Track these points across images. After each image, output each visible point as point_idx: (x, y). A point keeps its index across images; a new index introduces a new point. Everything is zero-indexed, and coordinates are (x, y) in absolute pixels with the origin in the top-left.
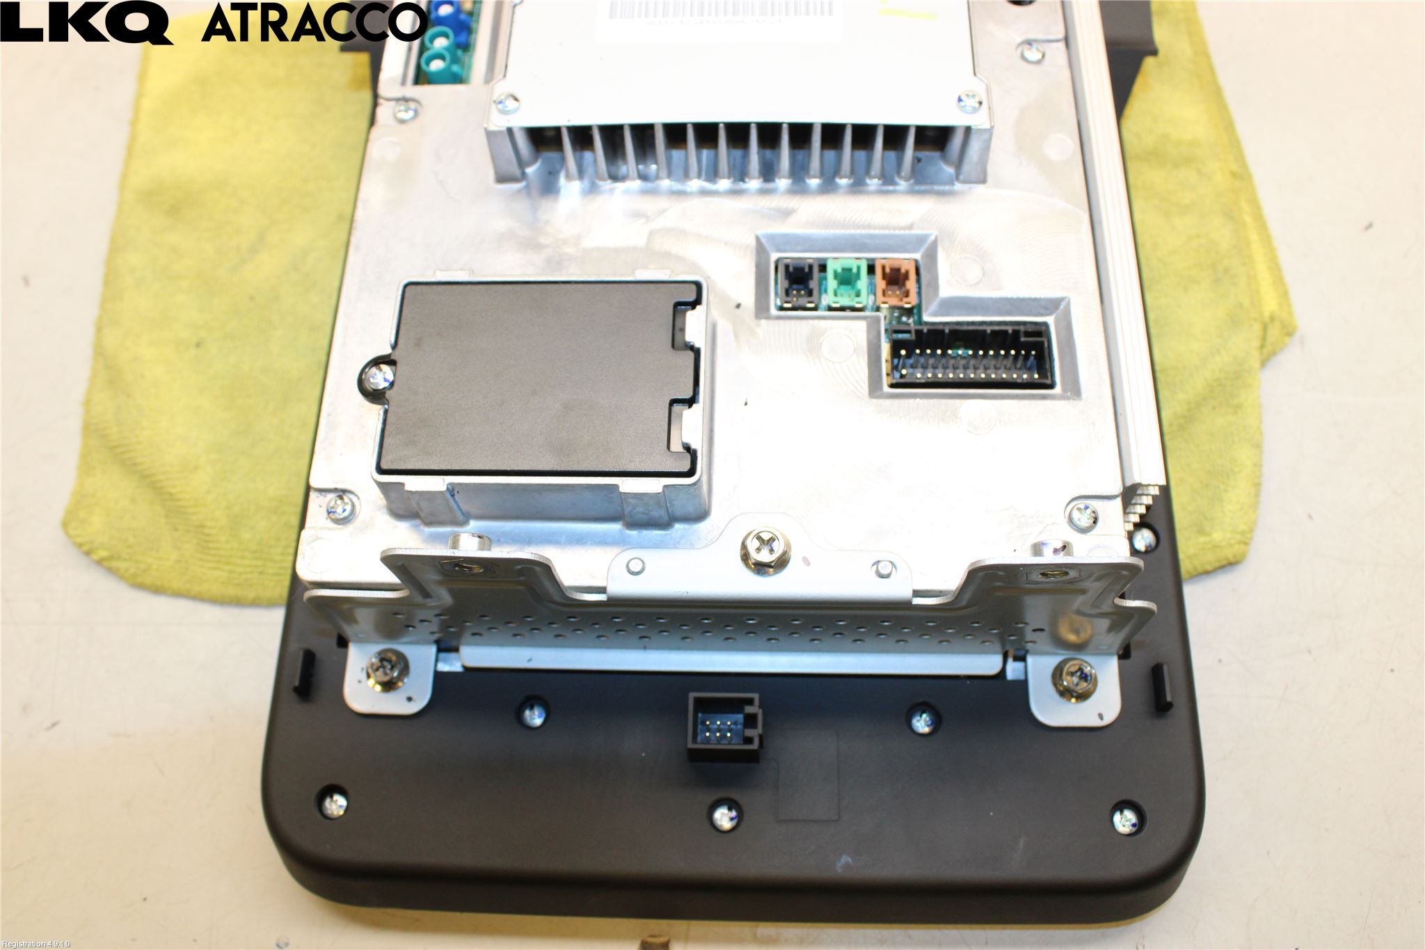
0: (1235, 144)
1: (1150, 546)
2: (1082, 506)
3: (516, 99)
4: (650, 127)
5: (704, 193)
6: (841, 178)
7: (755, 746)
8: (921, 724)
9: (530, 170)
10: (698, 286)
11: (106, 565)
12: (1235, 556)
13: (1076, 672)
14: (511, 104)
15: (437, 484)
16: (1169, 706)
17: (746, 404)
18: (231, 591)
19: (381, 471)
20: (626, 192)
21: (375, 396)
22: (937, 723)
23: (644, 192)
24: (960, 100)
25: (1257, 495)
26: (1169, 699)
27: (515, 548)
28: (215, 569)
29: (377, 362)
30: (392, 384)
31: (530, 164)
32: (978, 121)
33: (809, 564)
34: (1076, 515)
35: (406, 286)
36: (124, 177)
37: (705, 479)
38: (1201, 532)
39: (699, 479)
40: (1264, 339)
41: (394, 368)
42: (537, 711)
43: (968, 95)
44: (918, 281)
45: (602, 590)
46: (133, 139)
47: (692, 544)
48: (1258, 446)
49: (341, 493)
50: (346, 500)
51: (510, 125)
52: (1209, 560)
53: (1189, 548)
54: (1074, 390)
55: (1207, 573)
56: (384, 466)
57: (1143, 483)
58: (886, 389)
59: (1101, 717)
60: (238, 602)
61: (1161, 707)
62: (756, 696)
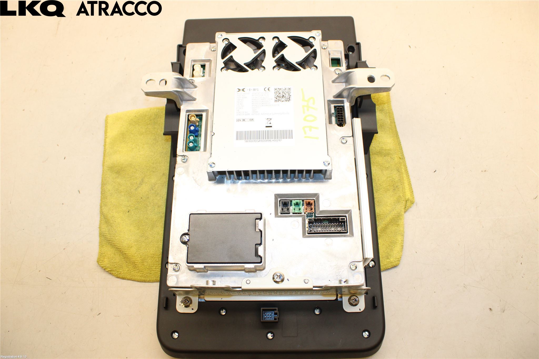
0: (401, 149)
1: (373, 266)
2: (353, 264)
3: (214, 164)
4: (248, 171)
5: (261, 183)
6: (295, 179)
7: (277, 320)
8: (317, 312)
9: (217, 177)
10: (261, 214)
11: (110, 272)
12: (396, 264)
13: (354, 299)
14: (213, 165)
15: (202, 266)
16: (376, 307)
17: (273, 240)
18: (143, 279)
19: (188, 263)
20: (242, 183)
21: (185, 243)
22: (321, 312)
23: (246, 183)
24: (324, 162)
25: (402, 248)
26: (376, 305)
27: (219, 278)
28: (138, 273)
29: (185, 234)
30: (189, 240)
31: (217, 176)
32: (328, 168)
33: (289, 281)
34: (352, 266)
35: (190, 214)
36: (104, 162)
37: (264, 265)
38: (388, 258)
39: (263, 264)
40: (406, 205)
41: (189, 236)
42: (224, 311)
43: (326, 162)
44: (315, 205)
45: (241, 288)
46: (105, 151)
47: (261, 276)
48: (403, 235)
49: (176, 264)
50: (178, 266)
51: (213, 171)
52: (390, 266)
53: (383, 263)
54: (352, 234)
55: (389, 269)
56: (189, 262)
57: (368, 258)
58: (307, 234)
59: (360, 310)
60: (145, 281)
61: (375, 307)
62: (277, 308)
